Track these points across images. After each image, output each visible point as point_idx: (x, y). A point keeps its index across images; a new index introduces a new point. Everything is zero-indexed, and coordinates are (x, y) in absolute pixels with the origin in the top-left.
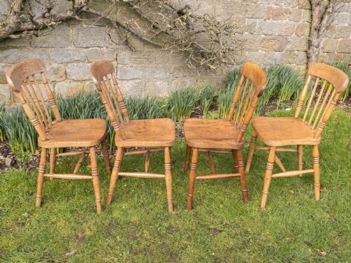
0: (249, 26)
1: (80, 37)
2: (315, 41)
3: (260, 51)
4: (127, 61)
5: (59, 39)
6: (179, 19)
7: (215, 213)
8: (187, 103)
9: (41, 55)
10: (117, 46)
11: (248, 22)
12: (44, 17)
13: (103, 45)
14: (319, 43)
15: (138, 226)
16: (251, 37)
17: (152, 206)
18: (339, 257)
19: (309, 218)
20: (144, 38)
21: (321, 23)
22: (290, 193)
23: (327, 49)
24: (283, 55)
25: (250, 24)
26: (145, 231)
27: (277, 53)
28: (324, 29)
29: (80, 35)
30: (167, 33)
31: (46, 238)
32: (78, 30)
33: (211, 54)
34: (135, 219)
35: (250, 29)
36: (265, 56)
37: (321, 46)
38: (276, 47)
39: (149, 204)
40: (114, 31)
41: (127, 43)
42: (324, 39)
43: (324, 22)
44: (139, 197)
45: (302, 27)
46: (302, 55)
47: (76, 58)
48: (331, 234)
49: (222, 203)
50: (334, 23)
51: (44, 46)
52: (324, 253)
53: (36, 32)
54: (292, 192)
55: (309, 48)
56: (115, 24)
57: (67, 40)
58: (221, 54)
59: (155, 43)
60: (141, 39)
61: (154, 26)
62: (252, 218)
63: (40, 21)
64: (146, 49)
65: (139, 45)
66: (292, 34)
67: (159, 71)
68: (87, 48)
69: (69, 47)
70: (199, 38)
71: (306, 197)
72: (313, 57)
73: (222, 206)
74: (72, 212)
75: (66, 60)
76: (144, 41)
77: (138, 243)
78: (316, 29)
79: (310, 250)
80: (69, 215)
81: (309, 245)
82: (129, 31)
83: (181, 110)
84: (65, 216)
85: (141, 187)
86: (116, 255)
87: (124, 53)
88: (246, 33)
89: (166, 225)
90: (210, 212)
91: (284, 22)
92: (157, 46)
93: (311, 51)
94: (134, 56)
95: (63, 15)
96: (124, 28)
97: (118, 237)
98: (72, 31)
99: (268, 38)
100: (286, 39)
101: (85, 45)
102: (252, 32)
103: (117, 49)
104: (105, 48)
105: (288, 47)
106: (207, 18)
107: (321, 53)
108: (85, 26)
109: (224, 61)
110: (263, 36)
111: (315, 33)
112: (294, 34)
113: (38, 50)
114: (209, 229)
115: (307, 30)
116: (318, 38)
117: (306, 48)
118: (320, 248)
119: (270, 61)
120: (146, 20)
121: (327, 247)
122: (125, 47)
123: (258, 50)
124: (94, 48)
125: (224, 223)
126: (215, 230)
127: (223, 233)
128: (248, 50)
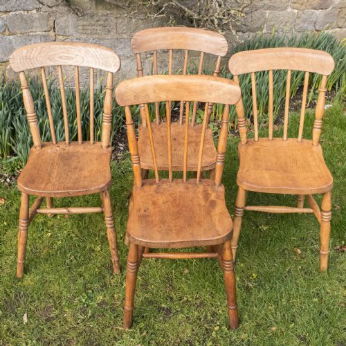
3: (289, 10)
4: (71, 30)
7: (175, 283)
13: (30, 7)
17: (81, 270)
22: (296, 253)
24: (327, 15)
26: (65, 310)
27: (318, 12)
33: (200, 20)
36: (298, 18)
38: (316, 2)
41: (68, 3)
49: (187, 267)
54: (299, 251)
64: (101, 11)
65: (89, 6)
67: (122, 45)
68: (7, 12)
73: (186, 271)
81: (303, 339)
87: (65, 18)
90: (167, 281)
92: (117, 7)
94: (81, 23)
101: (3, 8)
104: (34, 11)
105: (336, 2)
114: (160, 309)
119: (305, 25)
122: (66, 8)
123: (286, 8)
124: (17, 12)
125: (185, 299)
126: (168, 311)
127: (180, 316)
128: (269, 8)
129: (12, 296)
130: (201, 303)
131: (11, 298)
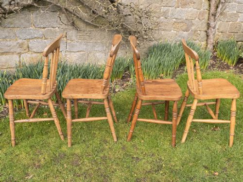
0: (164, 12)
1: (38, 20)
2: (212, 24)
3: (172, 31)
4: (74, 38)
5: (23, 21)
6: (111, 5)
7: (138, 147)
8: (119, 69)
9: (9, 33)
10: (66, 27)
11: (163, 9)
12: (10, 4)
13: (55, 26)
14: (215, 25)
15: (80, 157)
16: (166, 20)
17: (91, 142)
18: (228, 176)
19: (206, 149)
20: (86, 20)
21: (216, 10)
22: (193, 132)
23: (221, 30)
24: (189, 34)
25: (164, 11)
26: (85, 160)
27: (185, 33)
28: (218, 14)
29: (39, 18)
30: (103, 17)
31: (11, 167)
32: (37, 14)
33: (136, 32)
34: (78, 151)
35: (165, 14)
36: (176, 35)
37: (217, 27)
38: (184, 28)
39: (89, 140)
40: (63, 15)
41: (73, 24)
42: (219, 23)
43: (219, 9)
44: (81, 136)
45: (203, 14)
46: (203, 34)
47: (36, 36)
48: (222, 160)
49: (143, 139)
50: (226, 10)
51: (12, 26)
52: (217, 174)
53: (3, 15)
54: (195, 131)
55: (208, 29)
56: (64, 10)
57: (29, 22)
58: (143, 32)
59: (95, 24)
60: (84, 22)
61: (93, 12)
62: (165, 150)
63: (7, 7)
64: (88, 29)
65: (83, 26)
66: (195, 18)
67: (98, 45)
68: (44, 28)
69: (31, 28)
70: (127, 21)
71: (205, 134)
72: (211, 35)
73: (143, 141)
74: (31, 147)
75: (28, 37)
76: (86, 23)
77: (80, 169)
78: (213, 15)
79: (207, 172)
80: (29, 149)
81: (206, 168)
82: (74, 15)
83: (114, 73)
84: (26, 150)
85: (83, 129)
86: (63, 178)
87: (71, 32)
88: (162, 17)
89: (102, 155)
90: (134, 146)
91: (190, 9)
92: (96, 27)
93: (209, 31)
94: (79, 34)
95: (25, 3)
96: (71, 13)
97: (65, 165)
98: (32, 16)
99: (178, 21)
100: (191, 22)
101: (42, 26)
102: (166, 17)
103: (66, 29)
104: (57, 28)
105: (193, 28)
106: (132, 5)
107: (217, 33)
108: (42, 11)
109: (145, 37)
110: (174, 20)
111: (212, 18)
112: (197, 19)
113: (6, 30)
114: (133, 158)
115: (207, 16)
116: (214, 21)
117: (206, 29)
118: (214, 170)
119: (180, 39)
120: (88, 7)
121: (219, 169)
122: (72, 27)
123: (171, 30)
124: (49, 28)
125: (144, 153)
126: (137, 158)
127: (144, 160)
128: (164, 30)
129: (57, 155)
130: (153, 154)
131: (57, 157)
